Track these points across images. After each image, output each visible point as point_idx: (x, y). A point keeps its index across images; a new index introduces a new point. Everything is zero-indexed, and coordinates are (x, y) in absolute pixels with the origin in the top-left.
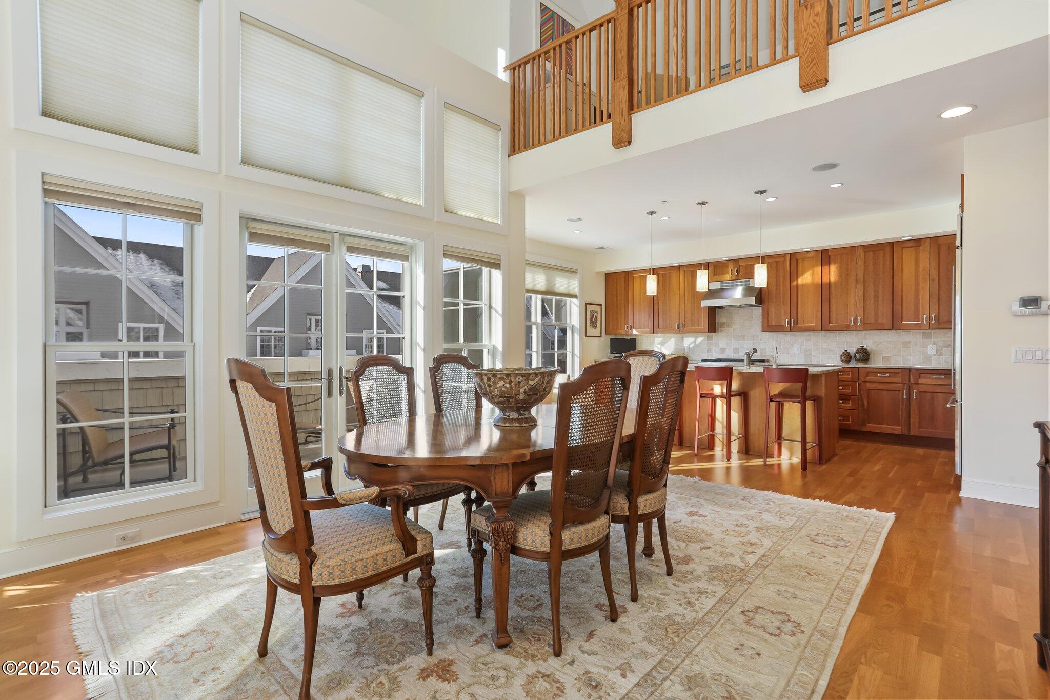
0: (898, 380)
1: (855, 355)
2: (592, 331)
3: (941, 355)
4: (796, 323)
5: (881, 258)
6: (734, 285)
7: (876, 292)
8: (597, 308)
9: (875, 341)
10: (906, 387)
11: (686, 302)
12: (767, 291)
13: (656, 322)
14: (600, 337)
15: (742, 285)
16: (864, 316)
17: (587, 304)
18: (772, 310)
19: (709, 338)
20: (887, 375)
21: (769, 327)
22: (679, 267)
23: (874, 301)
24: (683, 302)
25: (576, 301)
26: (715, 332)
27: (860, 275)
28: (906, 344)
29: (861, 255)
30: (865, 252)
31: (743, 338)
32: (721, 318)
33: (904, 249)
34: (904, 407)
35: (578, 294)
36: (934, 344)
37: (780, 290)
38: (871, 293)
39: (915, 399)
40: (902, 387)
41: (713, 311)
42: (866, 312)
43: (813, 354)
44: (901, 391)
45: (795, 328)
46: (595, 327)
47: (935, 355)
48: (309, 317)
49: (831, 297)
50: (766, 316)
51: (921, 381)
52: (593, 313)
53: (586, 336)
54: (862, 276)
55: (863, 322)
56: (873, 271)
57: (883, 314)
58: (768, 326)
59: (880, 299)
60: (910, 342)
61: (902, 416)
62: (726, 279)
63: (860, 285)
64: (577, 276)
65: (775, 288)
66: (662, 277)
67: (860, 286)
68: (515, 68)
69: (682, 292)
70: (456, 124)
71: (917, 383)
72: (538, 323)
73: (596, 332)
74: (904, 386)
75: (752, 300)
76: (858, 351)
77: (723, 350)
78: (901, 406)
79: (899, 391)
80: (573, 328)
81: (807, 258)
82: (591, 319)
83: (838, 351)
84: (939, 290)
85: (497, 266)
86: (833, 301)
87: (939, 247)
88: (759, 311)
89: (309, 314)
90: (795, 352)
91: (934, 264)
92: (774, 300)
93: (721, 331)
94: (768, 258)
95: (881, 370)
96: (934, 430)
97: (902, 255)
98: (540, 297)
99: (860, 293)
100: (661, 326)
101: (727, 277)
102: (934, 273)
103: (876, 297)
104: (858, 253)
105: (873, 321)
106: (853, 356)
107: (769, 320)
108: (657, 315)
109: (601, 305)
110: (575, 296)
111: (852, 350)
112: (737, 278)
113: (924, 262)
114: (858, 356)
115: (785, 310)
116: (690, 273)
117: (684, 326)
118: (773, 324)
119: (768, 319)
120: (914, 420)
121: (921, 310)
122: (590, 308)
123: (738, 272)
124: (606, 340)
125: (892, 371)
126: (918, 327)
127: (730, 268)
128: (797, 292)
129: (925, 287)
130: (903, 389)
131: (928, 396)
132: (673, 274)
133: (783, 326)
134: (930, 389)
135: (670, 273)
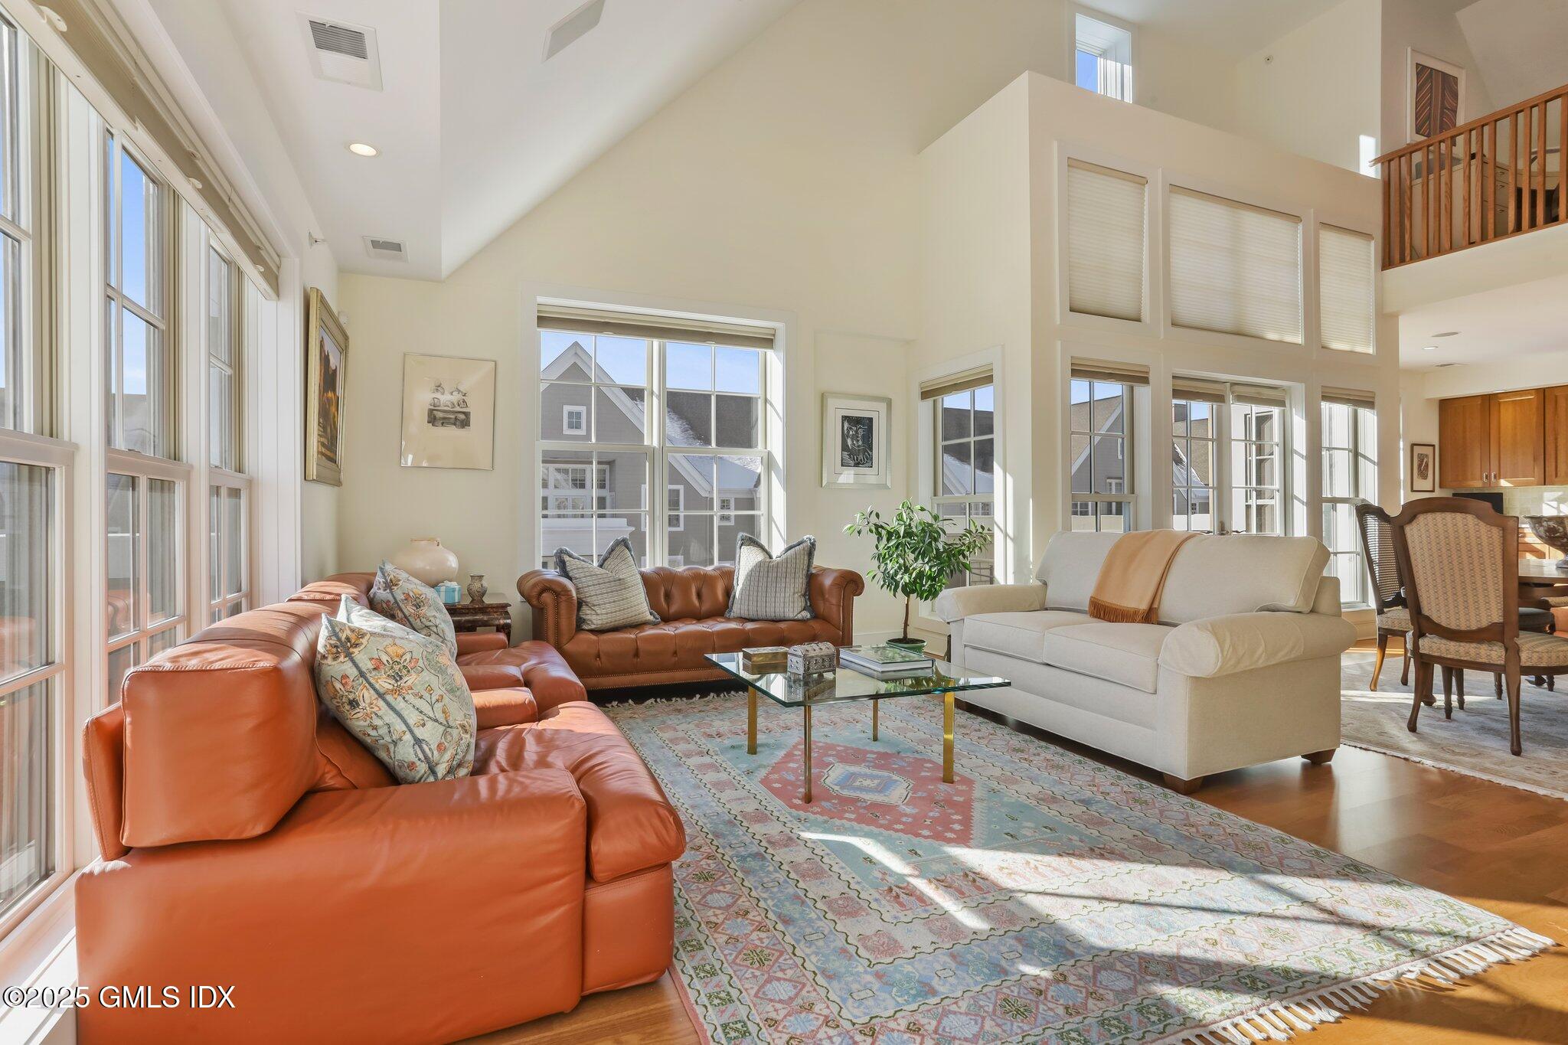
2: (1420, 484)
8: (1428, 451)
13: (1551, 468)
14: (1433, 491)
17: (1413, 445)
46: (1425, 477)
48: (1108, 481)
52: (1422, 457)
53: (1413, 491)
68: (1386, 160)
70: (1331, 242)
73: (1427, 484)
82: (1420, 466)
85: (1370, 404)
89: (1109, 478)
108: (1552, 457)
109: (1433, 446)
122: (1418, 450)
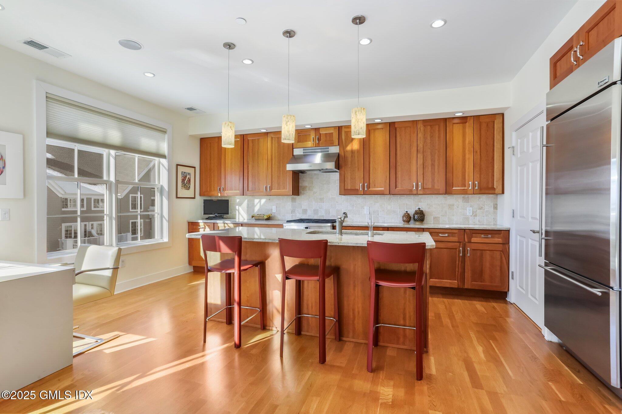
0: (455, 239)
1: (414, 217)
2: (183, 192)
3: (476, 216)
4: (369, 187)
5: (437, 132)
6: (315, 152)
7: (433, 160)
8: (191, 171)
9: (427, 204)
10: (461, 246)
11: (273, 166)
12: (344, 157)
13: (246, 185)
14: (194, 198)
15: (321, 152)
16: (423, 181)
17: (178, 165)
18: (348, 175)
19: (293, 200)
20: (446, 235)
21: (345, 191)
22: (267, 134)
23: (432, 168)
24: (270, 166)
25: (164, 161)
26: (298, 195)
27: (421, 146)
28: (451, 206)
29: (421, 129)
30: (424, 126)
31: (322, 200)
32: (304, 182)
33: (454, 125)
34: (460, 264)
35: (166, 154)
36: (471, 207)
37: (354, 157)
38: (429, 162)
39: (469, 256)
40: (459, 245)
41: (297, 175)
42: (425, 179)
43: (380, 215)
44: (457, 250)
45: (367, 192)
46: (188, 188)
47: (471, 216)
49: (397, 165)
50: (343, 180)
51: (474, 240)
52: (184, 175)
53: (177, 197)
54: (422, 146)
55: (423, 188)
56: (431, 143)
57: (438, 181)
58: (345, 189)
59: (436, 167)
60: (453, 205)
61: (458, 271)
62: (307, 146)
63: (420, 154)
64: (166, 136)
65: (350, 155)
66: (251, 142)
67: (420, 156)
69: (270, 157)
71: (470, 242)
72: (111, 182)
73: (189, 193)
74: (460, 244)
75: (331, 165)
76: (416, 213)
77: (305, 211)
78: (457, 262)
79: (456, 249)
80: (162, 190)
81: (378, 129)
82: (183, 180)
83: (400, 212)
84: (480, 161)
86: (399, 168)
87: (480, 124)
88: (336, 176)
90: (365, 213)
91: (477, 138)
92: (350, 166)
93: (303, 194)
94: (345, 128)
95: (442, 231)
96: (483, 283)
97: (453, 130)
98: (113, 152)
99: (420, 162)
100: (250, 188)
101: (310, 144)
102: (477, 146)
103: (433, 165)
104: (419, 127)
105: (430, 186)
106: (412, 216)
107: (346, 185)
108: (247, 178)
109: (194, 167)
110: (164, 156)
111: (412, 212)
112: (318, 145)
113: (469, 137)
114: (416, 217)
115: (359, 175)
116: (277, 139)
117: (271, 188)
118: (349, 188)
119: (344, 183)
120: (468, 274)
121: (467, 178)
122: (181, 169)
123: (319, 140)
124: (199, 201)
125: (451, 231)
126: (464, 192)
127: (313, 135)
128: (369, 159)
129: (470, 157)
130: (459, 247)
131: (478, 253)
132: (261, 140)
133: (357, 190)
134: (481, 247)
135: (258, 139)
